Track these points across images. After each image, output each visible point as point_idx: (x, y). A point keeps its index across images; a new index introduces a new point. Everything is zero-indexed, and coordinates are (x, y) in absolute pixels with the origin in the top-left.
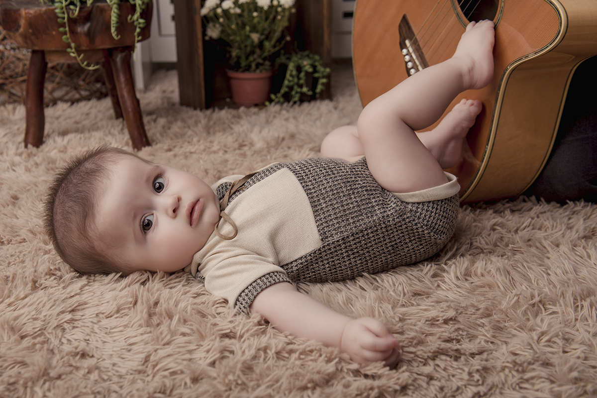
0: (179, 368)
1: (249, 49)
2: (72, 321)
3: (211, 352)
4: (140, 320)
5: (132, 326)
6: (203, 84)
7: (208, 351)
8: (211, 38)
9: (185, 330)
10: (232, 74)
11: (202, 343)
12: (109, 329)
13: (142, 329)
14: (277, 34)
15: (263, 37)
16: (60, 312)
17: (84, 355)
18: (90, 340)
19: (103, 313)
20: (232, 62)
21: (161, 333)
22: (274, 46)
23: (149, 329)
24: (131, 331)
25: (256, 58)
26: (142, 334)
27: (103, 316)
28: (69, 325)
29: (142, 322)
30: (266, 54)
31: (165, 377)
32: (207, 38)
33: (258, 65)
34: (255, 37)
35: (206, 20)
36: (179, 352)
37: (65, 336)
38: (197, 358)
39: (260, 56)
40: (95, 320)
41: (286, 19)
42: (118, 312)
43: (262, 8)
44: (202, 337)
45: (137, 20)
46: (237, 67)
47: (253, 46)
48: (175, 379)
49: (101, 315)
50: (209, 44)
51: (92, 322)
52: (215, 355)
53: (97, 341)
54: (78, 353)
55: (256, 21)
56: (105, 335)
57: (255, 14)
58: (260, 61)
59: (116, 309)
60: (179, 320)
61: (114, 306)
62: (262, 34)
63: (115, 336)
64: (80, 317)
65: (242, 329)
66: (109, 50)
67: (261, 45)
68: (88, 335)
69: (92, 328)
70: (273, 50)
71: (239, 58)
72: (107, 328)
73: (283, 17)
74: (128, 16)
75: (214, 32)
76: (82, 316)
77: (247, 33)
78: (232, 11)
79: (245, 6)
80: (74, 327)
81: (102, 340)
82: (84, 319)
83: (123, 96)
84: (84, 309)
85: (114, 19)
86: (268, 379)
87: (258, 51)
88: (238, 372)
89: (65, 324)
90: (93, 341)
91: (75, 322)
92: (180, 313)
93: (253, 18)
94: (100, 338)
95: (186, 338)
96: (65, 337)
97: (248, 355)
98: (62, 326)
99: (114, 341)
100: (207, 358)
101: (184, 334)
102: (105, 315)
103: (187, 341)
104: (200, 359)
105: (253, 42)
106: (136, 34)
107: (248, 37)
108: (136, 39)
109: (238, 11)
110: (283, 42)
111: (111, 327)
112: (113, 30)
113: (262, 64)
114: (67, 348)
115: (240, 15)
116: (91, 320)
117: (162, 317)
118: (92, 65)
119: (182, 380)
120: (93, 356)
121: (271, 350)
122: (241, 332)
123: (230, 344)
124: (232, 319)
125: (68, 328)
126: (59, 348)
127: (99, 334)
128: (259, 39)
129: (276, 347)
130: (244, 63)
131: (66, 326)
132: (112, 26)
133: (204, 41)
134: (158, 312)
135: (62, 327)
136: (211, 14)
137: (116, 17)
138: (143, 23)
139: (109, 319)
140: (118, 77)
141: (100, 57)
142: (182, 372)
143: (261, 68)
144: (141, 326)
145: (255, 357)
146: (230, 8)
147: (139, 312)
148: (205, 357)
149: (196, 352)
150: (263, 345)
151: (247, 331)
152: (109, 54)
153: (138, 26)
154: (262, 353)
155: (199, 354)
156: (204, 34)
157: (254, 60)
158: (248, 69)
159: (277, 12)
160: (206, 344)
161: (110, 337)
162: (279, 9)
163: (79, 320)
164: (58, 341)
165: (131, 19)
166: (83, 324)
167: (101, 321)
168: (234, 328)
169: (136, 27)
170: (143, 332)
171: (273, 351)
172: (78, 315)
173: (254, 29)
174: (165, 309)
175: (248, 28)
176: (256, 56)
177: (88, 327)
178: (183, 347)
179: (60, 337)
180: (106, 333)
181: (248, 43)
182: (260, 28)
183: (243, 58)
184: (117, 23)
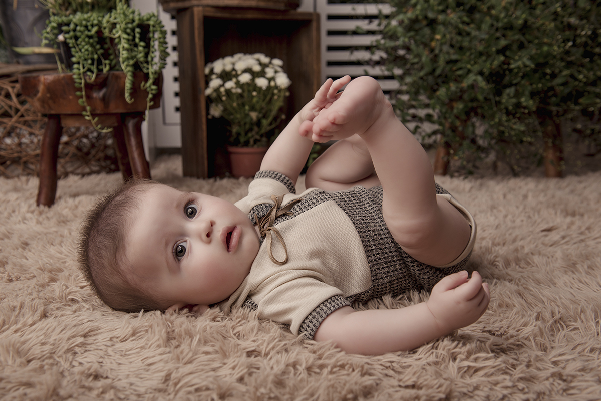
0: (204, 383)
1: (248, 127)
2: (82, 345)
3: (237, 368)
4: (158, 340)
5: (150, 347)
6: (206, 156)
7: (234, 368)
8: (213, 117)
9: (208, 349)
10: (232, 149)
11: (226, 361)
12: (124, 352)
13: (160, 349)
14: (274, 112)
15: (261, 115)
16: (71, 337)
17: (97, 377)
18: (104, 362)
19: (117, 338)
20: (232, 139)
21: (182, 352)
22: (271, 124)
23: (168, 350)
24: (148, 352)
25: (253, 135)
26: (161, 354)
27: (118, 340)
28: (80, 349)
29: (161, 342)
30: (263, 131)
31: (190, 393)
32: (210, 117)
33: (256, 141)
34: (254, 115)
35: (209, 100)
36: (203, 370)
37: (77, 359)
38: (223, 375)
39: (257, 133)
40: (109, 343)
41: (282, 99)
42: (133, 334)
43: (261, 88)
44: (225, 355)
45: (150, 87)
46: (237, 143)
47: (252, 124)
48: (200, 396)
49: (115, 340)
50: (213, 123)
51: (105, 345)
52: (242, 371)
53: (111, 363)
54: (90, 375)
55: (255, 100)
56: (121, 357)
57: (255, 93)
58: (258, 137)
59: (131, 332)
60: (200, 340)
61: (129, 329)
62: (260, 112)
63: (131, 358)
64: (92, 341)
65: (267, 348)
66: (122, 114)
67: (259, 123)
68: (101, 357)
69: (106, 351)
70: (269, 128)
71: (239, 134)
72: (122, 351)
73: (279, 97)
74: (141, 83)
75: (216, 111)
76: (95, 340)
77: (247, 112)
78: (234, 91)
79: (246, 88)
80: (86, 351)
81: (117, 363)
82: (97, 343)
83: (133, 159)
84: (96, 334)
85: (128, 85)
86: (304, 391)
87: (256, 129)
88: (270, 385)
89: (77, 348)
90: (106, 364)
91: (88, 346)
92: (200, 334)
93: (253, 97)
94: (114, 360)
95: (209, 357)
96: (76, 361)
97: (278, 369)
98: (73, 350)
99: (131, 363)
100: (234, 374)
101: (207, 353)
102: (120, 339)
103: (211, 360)
104: (226, 376)
105: (252, 119)
106: (148, 99)
107: (247, 115)
108: (148, 105)
109: (239, 91)
110: (279, 121)
111: (126, 349)
112: (127, 95)
113: (259, 141)
114: (77, 369)
115: (241, 96)
116: (105, 343)
117: (181, 338)
118: (105, 128)
119: (208, 396)
120: (107, 378)
121: (301, 366)
122: (266, 351)
123: (257, 361)
124: (255, 339)
125: (80, 351)
126: (69, 371)
127: (114, 357)
128: (258, 117)
129: (306, 362)
130: (242, 140)
131: (77, 349)
132: (126, 91)
133: (208, 120)
134: (177, 333)
135: (73, 352)
136: (215, 95)
137: (130, 84)
138: (155, 90)
139: (124, 343)
140: (129, 140)
141: (113, 121)
142: (208, 389)
143: (259, 143)
144: (159, 346)
145: (284, 373)
146: (232, 88)
147: (156, 333)
148: (231, 374)
149: (221, 370)
150: (292, 361)
151: (273, 348)
152: (122, 119)
153: (150, 92)
154: (292, 369)
155: (225, 372)
156: (208, 113)
157: (253, 136)
158: (246, 144)
159: (273, 94)
160: (231, 362)
161: (126, 359)
162: (276, 91)
163: (91, 344)
164: (68, 364)
165: (144, 86)
166: (96, 348)
167: (114, 345)
168: (258, 346)
169: (148, 93)
170: (162, 353)
171: (304, 366)
172: (90, 340)
173: (253, 109)
174: (185, 330)
175: (247, 108)
176: (254, 133)
177: (101, 350)
178: (206, 365)
179: (70, 360)
180: (121, 356)
181: (248, 120)
182: (258, 107)
183: (243, 133)
184: (131, 89)
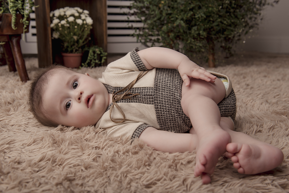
0: (77, 163)
1: (72, 43)
2: (8, 148)
3: (91, 155)
4: (49, 144)
5: (44, 148)
6: (51, 57)
7: (89, 155)
8: (55, 38)
9: (74, 147)
10: (64, 54)
11: (84, 152)
12: (31, 151)
13: (50, 148)
14: (85, 36)
15: (79, 38)
16: (1, 144)
17: (19, 163)
18: (21, 156)
19: (26, 144)
20: (64, 49)
21: (62, 149)
22: (83, 42)
23: (54, 148)
24: (44, 150)
25: (75, 47)
26: (50, 151)
27: (26, 145)
28: (7, 150)
29: (50, 144)
30: (80, 45)
31: (70, 167)
32: (53, 38)
33: (76, 50)
34: (75, 38)
35: (53, 30)
36: (74, 157)
37: (6, 155)
38: (84, 159)
39: (77, 46)
40: (22, 147)
41: (89, 30)
42: (34, 142)
43: (79, 24)
44: (83, 149)
45: (25, 21)
46: (66, 51)
47: (74, 42)
48: (75, 169)
49: (24, 145)
50: (54, 41)
51: (20, 148)
52: (93, 156)
53: (25, 156)
54: (16, 162)
55: (76, 30)
56: (30, 153)
57: (76, 27)
58: (77, 48)
59: (33, 141)
60: (69, 144)
61: (32, 139)
62: (78, 36)
63: (35, 153)
64: (13, 146)
65: (103, 145)
66: (9, 35)
67: (78, 42)
68: (19, 154)
69: (21, 151)
70: (82, 44)
71: (68, 47)
72: (30, 150)
73: (88, 29)
74: (20, 19)
75: (56, 35)
76: (14, 146)
77: (71, 36)
78: (65, 25)
79: (71, 23)
80: (11, 151)
81: (28, 156)
82: (16, 147)
83: (16, 58)
84: (14, 143)
85: (13, 20)
86: (125, 163)
87: (76, 44)
88: (109, 161)
89: (6, 150)
90: (23, 156)
91: (11, 149)
92: (69, 140)
93: (75, 28)
94: (26, 155)
95: (76, 150)
96: (6, 156)
97: (110, 154)
98: (3, 151)
99: (35, 155)
100: (90, 158)
101: (74, 149)
102: (27, 144)
103: (77, 152)
104: (86, 159)
105: (74, 40)
106: (24, 28)
107: (72, 38)
108: (24, 31)
109: (68, 25)
110: (88, 40)
111: (32, 149)
112: (13, 25)
113: (78, 50)
114: (8, 160)
115: (69, 28)
116: (20, 147)
117: (59, 143)
118: (1, 42)
119: (79, 168)
121: (120, 152)
122: (102, 146)
123: (99, 151)
124: (96, 141)
125: (7, 151)
126: (3, 161)
127: (26, 153)
128: (77, 38)
129: (123, 150)
130: (69, 49)
131: (6, 151)
132: (12, 24)
133: (52, 40)
134: (57, 140)
135: (3, 152)
136: (55, 28)
137: (14, 20)
138: (28, 23)
139: (29, 146)
140: (14, 49)
141: (5, 39)
142: (78, 165)
143: (77, 51)
144: (49, 147)
145: (114, 156)
146: (65, 24)
147: (47, 140)
148: (88, 158)
149: (82, 156)
150: (116, 150)
151: (106, 145)
152: (10, 37)
153: (25, 24)
154: (116, 154)
155: (85, 157)
156: (52, 36)
157: (75, 48)
158: (72, 52)
159: (85, 28)
160: (87, 152)
161: (33, 154)
162: (86, 26)
163: (12, 148)
164: (3, 158)
165: (22, 21)
166: (16, 149)
167: (25, 148)
168: (98, 144)
169: (24, 25)
170: (51, 150)
171: (122, 152)
172: (12, 146)
173: (75, 34)
174: (61, 139)
175: (72, 34)
176: (75, 46)
177: (19, 150)
178: (75, 154)
179: (3, 156)
180: (30, 152)
181: (72, 40)
182: (77, 33)
183: (70, 46)
184: (15, 22)
